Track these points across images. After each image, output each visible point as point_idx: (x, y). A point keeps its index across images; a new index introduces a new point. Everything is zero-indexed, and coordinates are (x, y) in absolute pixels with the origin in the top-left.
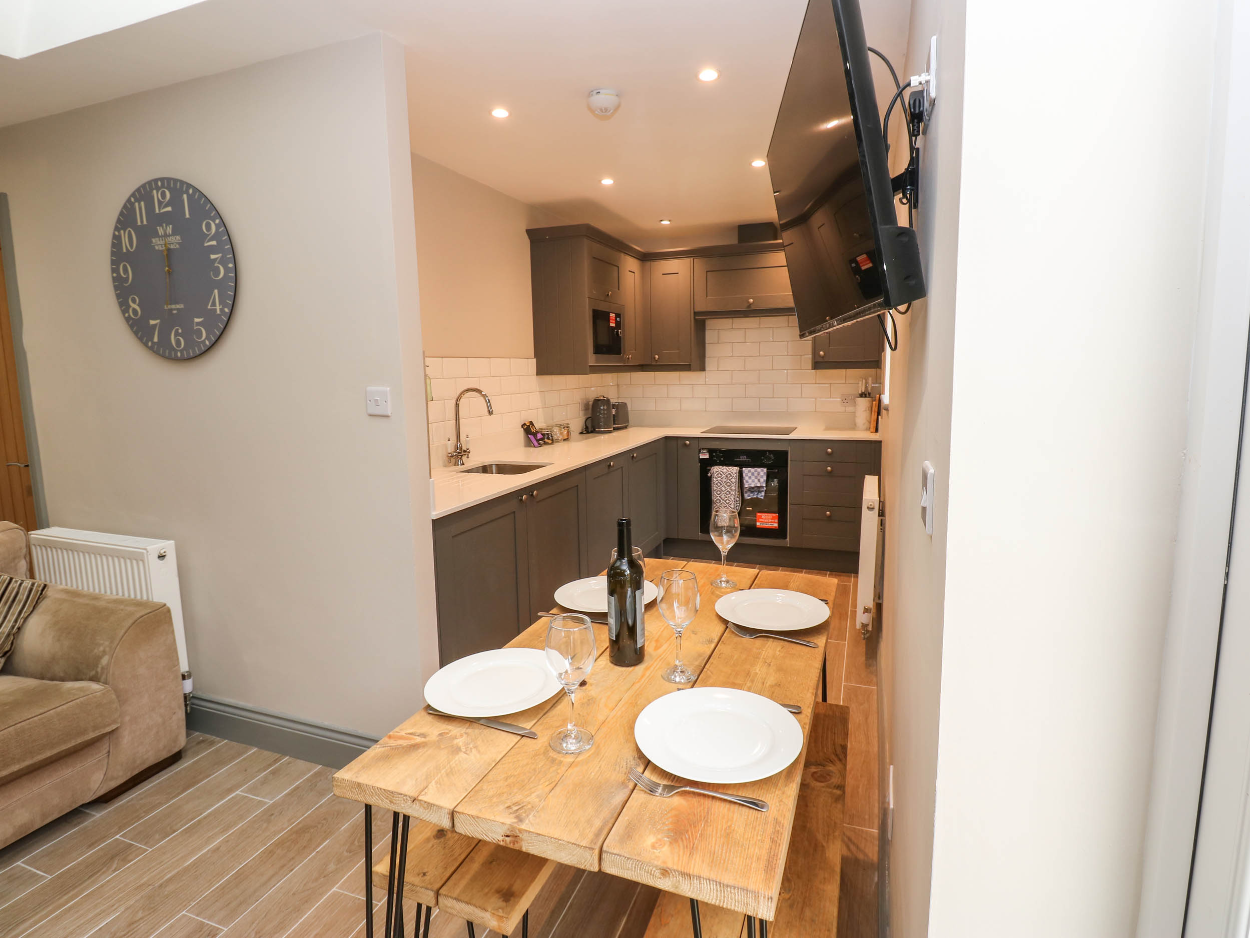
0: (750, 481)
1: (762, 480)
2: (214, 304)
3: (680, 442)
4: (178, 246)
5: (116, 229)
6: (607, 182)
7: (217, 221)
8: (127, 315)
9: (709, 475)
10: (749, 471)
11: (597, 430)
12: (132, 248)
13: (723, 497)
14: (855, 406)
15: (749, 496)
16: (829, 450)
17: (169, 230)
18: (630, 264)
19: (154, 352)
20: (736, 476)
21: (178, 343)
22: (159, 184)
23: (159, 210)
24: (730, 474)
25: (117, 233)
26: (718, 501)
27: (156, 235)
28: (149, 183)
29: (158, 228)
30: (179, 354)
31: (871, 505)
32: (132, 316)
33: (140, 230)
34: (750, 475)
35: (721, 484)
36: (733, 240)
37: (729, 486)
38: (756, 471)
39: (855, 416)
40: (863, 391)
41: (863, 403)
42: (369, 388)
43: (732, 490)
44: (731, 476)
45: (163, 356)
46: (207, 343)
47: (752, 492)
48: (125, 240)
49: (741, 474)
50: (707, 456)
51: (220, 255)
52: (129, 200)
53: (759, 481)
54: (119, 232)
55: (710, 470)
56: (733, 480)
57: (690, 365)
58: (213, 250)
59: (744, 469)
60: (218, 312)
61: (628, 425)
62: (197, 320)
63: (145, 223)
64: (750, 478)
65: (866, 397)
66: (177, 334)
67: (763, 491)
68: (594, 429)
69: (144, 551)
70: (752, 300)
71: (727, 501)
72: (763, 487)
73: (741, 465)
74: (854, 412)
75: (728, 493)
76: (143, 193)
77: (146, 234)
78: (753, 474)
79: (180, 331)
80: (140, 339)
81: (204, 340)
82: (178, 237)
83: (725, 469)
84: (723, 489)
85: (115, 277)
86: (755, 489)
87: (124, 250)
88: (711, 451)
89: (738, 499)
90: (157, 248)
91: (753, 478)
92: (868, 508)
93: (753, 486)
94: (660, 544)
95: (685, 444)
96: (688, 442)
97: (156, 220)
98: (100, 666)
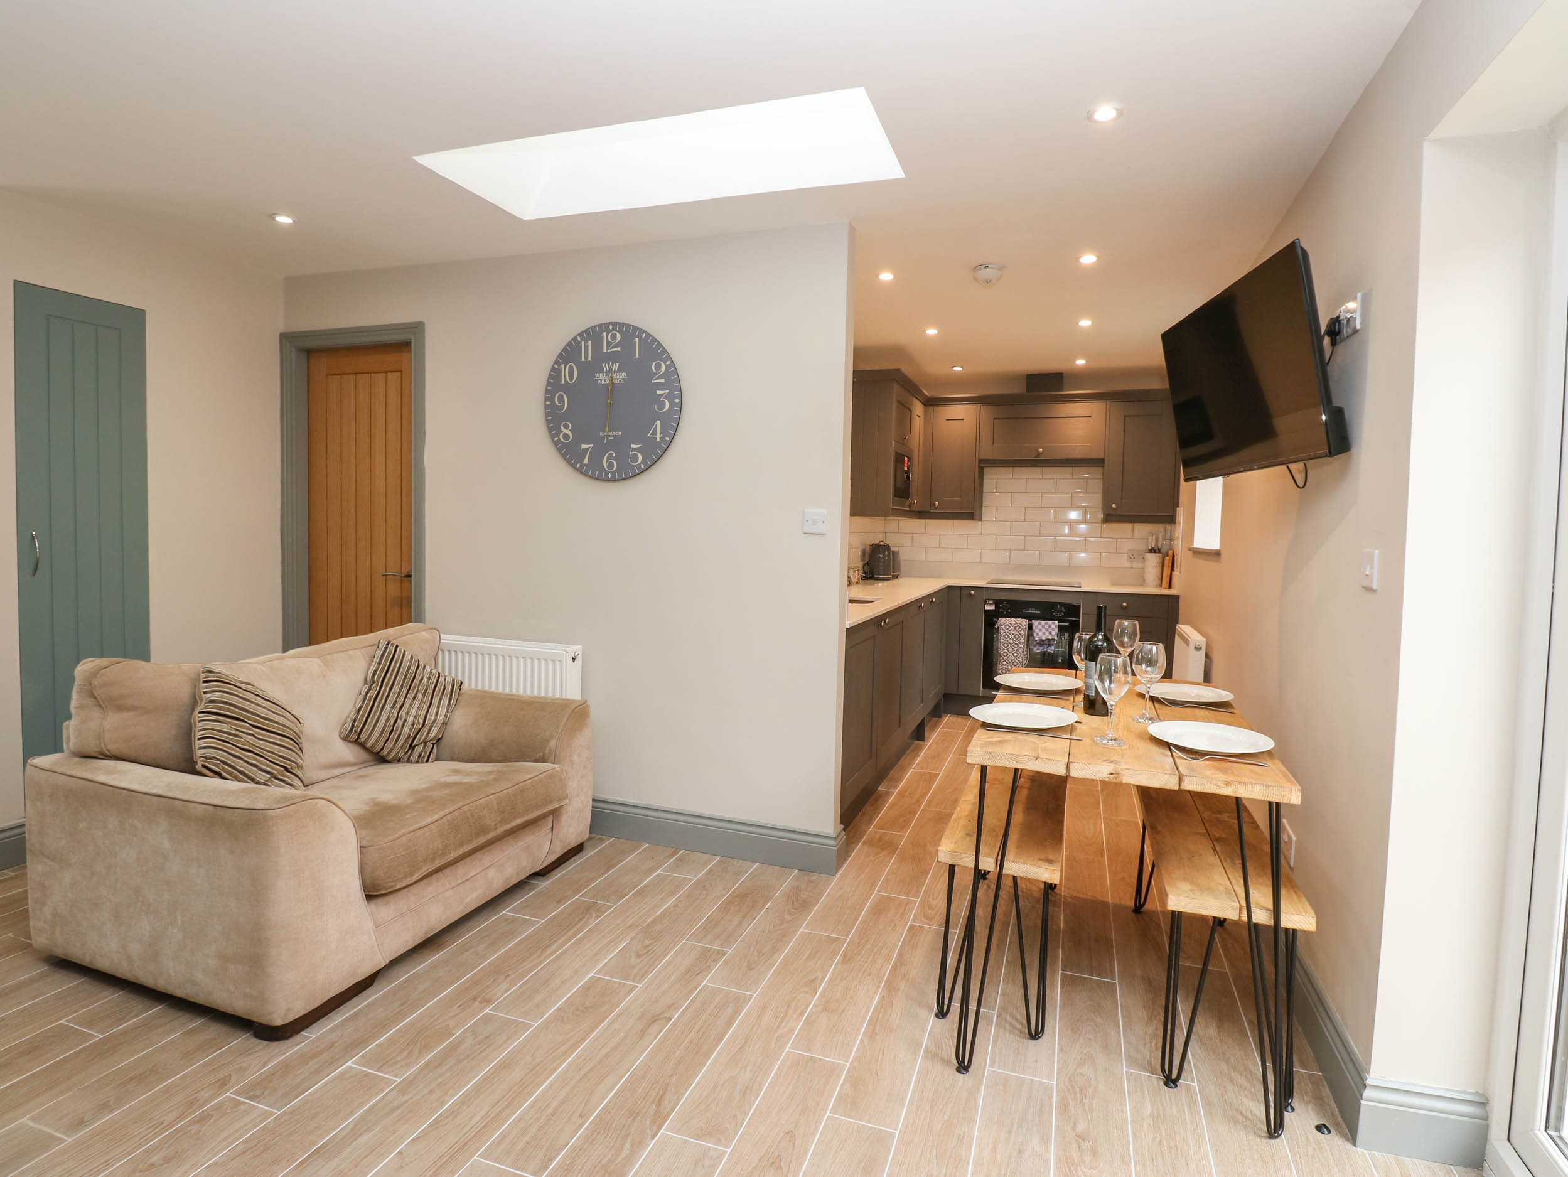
0: (1040, 634)
1: (1053, 633)
2: (655, 432)
3: (964, 592)
4: (622, 381)
5: (556, 362)
6: (932, 332)
7: (668, 363)
8: (556, 439)
9: (996, 626)
10: (1040, 624)
11: (876, 576)
12: (571, 380)
13: (1010, 650)
14: (1144, 562)
15: (1038, 649)
16: (1125, 604)
17: (616, 367)
18: (918, 408)
19: (582, 473)
20: (1025, 629)
21: (610, 465)
22: (611, 327)
23: (607, 350)
24: (1018, 626)
25: (556, 366)
26: (1005, 654)
27: (601, 370)
28: (600, 326)
29: (604, 365)
30: (610, 475)
31: (1199, 645)
32: (562, 440)
33: (583, 367)
34: (1040, 627)
35: (1009, 637)
36: (1019, 389)
37: (1017, 639)
38: (1046, 624)
39: (1144, 573)
40: (1153, 546)
41: (1153, 559)
42: (807, 510)
43: (1020, 643)
44: (1020, 628)
45: (592, 477)
46: (642, 466)
47: (1041, 645)
48: (565, 372)
49: (1030, 627)
50: (993, 607)
51: (667, 391)
52: (575, 339)
53: (1050, 633)
54: (559, 365)
55: (997, 622)
56: (1022, 633)
57: (973, 513)
58: (660, 386)
59: (1033, 621)
60: (658, 440)
61: (899, 575)
62: (633, 446)
63: (590, 359)
64: (1040, 630)
65: (1155, 552)
66: (610, 457)
67: (1053, 645)
68: (873, 576)
69: (564, 652)
70: (1041, 450)
71: (1015, 655)
72: (1054, 640)
73: (1030, 618)
74: (1143, 569)
75: (1016, 646)
76: (593, 334)
77: (588, 370)
78: (1043, 627)
79: (614, 455)
80: (569, 462)
81: (640, 464)
82: (624, 374)
83: (1013, 621)
84: (1011, 641)
85: (548, 405)
86: (1045, 642)
87: (563, 382)
88: (997, 602)
89: (1026, 653)
90: (599, 381)
91: (1044, 630)
92: (1195, 648)
93: (1043, 638)
94: (940, 700)
95: (971, 594)
96: (973, 592)
97: (601, 358)
98: (548, 749)
